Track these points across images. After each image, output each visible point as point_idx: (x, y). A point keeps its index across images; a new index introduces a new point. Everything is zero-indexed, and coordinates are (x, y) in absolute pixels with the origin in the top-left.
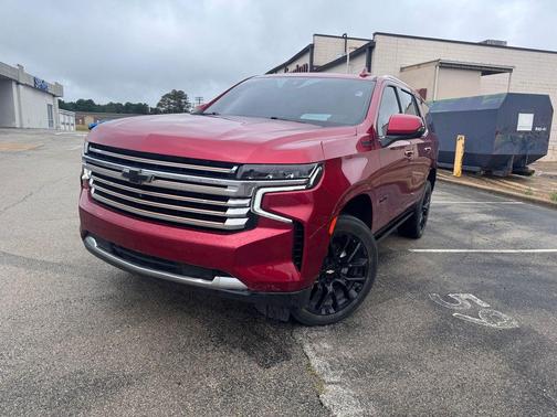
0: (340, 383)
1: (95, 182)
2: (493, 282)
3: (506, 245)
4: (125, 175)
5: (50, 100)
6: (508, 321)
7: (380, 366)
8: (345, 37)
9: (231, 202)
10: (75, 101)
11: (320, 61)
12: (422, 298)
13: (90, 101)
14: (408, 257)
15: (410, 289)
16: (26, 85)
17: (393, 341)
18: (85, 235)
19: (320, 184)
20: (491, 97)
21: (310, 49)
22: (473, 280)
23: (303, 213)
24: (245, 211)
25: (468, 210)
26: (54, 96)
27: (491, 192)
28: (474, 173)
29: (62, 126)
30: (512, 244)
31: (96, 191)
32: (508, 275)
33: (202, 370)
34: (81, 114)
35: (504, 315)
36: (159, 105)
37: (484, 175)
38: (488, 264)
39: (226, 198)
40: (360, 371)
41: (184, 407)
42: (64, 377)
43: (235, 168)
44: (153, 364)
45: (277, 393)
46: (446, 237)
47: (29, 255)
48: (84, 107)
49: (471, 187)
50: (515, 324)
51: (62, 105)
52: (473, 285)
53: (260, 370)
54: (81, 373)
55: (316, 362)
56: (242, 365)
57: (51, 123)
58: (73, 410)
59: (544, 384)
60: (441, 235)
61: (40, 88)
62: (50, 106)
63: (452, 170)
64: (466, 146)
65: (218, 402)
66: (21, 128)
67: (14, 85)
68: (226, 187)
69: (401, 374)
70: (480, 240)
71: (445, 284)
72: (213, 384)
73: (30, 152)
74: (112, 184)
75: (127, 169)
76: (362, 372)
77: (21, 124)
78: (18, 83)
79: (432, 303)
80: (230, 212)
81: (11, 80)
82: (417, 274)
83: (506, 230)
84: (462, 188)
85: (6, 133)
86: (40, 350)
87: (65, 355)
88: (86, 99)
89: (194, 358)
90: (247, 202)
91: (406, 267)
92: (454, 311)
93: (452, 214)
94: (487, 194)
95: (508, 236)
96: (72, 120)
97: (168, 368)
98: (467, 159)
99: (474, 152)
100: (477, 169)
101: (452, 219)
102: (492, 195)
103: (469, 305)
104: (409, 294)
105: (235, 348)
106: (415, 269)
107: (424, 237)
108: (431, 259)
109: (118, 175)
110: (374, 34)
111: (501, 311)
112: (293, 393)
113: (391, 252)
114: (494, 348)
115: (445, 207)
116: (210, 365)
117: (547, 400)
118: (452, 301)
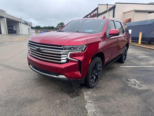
0: (91, 103)
1: (31, 51)
2: (143, 76)
3: (150, 65)
4: (36, 49)
5: (29, 27)
6: (145, 87)
7: (103, 99)
8: (107, 5)
9: (62, 56)
10: (35, 27)
11: (100, 12)
12: (120, 80)
13: (39, 26)
14: (118, 68)
15: (117, 78)
16: (23, 23)
17: (109, 92)
18: (29, 64)
19: (86, 50)
20: (150, 20)
21: (97, 9)
22: (137, 75)
23: (81, 58)
24: (66, 58)
25: (141, 55)
26: (30, 26)
27: (150, 49)
28: (145, 43)
29: (32, 33)
30: (152, 65)
31: (31, 53)
32: (148, 74)
33: (56, 98)
34: (37, 30)
35: (144, 86)
36: (57, 26)
37: (148, 44)
38: (143, 70)
39: (61, 55)
40: (97, 100)
41: (50, 107)
42: (22, 99)
43: (63, 47)
44: (44, 96)
45: (74, 105)
46: (132, 63)
47: (19, 68)
48: (38, 28)
49: (143, 47)
50: (146, 88)
51: (32, 28)
52: (137, 77)
53: (71, 99)
54: (26, 98)
55: (86, 97)
56: (66, 97)
57: (29, 33)
58: (23, 107)
59: (150, 105)
60: (131, 62)
61: (26, 23)
62: (29, 28)
63: (138, 42)
64: (142, 35)
65: (58, 106)
66: (21, 34)
67: (20, 23)
68: (60, 52)
69: (109, 101)
70: (142, 63)
71: (128, 76)
72: (58, 102)
73: (23, 41)
74: (34, 51)
75: (37, 47)
76: (98, 100)
77: (22, 33)
78: (21, 23)
79: (123, 82)
80: (62, 58)
81: (19, 22)
82: (120, 73)
83: (151, 60)
84: (140, 48)
85: (18, 36)
86: (18, 92)
87: (23, 93)
88: (38, 26)
89: (54, 95)
90: (66, 55)
91: (118, 71)
92: (129, 84)
93: (136, 55)
94: (148, 50)
95: (151, 62)
96: (35, 32)
97: (47, 97)
98: (142, 39)
99: (145, 37)
100: (146, 42)
101: (135, 57)
102: (150, 50)
103: (134, 82)
104: (116, 79)
105: (65, 92)
106: (120, 72)
107: (125, 63)
108: (125, 69)
109: (35, 49)
110: (115, 3)
111: (143, 84)
112: (78, 105)
113: (114, 67)
114: (138, 95)
115: (134, 53)
116: (58, 97)
117: (150, 110)
118: (129, 81)
